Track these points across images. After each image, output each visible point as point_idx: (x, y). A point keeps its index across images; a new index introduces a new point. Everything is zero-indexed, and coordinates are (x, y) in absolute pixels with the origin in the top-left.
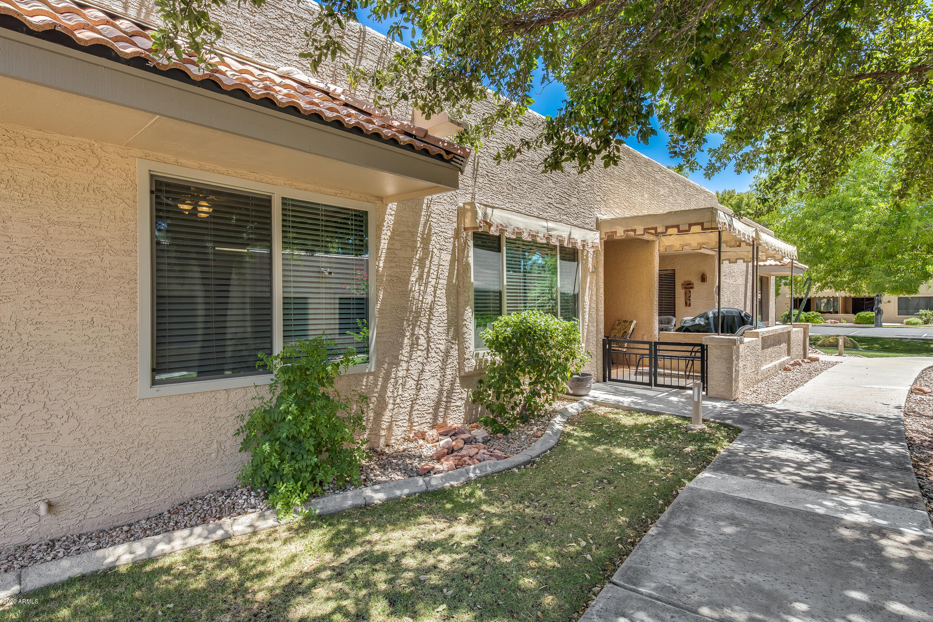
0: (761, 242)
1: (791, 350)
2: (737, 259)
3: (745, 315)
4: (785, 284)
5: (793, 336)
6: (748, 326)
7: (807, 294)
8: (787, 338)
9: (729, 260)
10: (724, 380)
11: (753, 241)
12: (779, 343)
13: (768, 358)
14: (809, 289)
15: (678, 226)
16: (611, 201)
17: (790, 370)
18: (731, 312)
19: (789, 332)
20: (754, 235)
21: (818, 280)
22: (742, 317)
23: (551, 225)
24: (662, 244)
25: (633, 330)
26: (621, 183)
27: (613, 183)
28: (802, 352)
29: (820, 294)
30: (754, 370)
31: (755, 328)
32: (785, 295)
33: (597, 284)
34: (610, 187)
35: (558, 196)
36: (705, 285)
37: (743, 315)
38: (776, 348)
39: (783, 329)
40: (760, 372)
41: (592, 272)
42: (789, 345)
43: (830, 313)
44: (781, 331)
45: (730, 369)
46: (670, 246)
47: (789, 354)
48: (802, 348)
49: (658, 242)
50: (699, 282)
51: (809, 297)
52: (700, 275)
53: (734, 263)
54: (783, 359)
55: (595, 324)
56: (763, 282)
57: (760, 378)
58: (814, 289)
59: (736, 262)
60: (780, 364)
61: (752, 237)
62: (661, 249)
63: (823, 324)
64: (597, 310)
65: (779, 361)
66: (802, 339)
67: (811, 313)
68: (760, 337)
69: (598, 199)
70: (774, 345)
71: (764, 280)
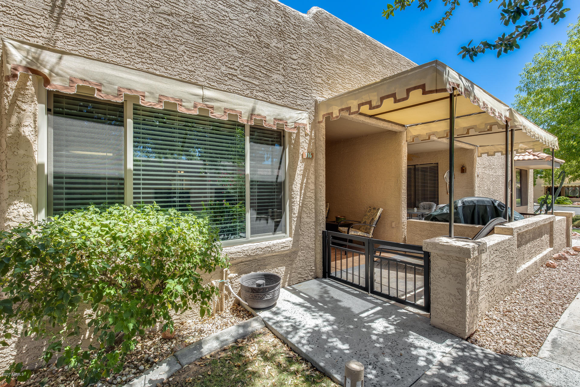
0: (516, 124)
1: (554, 241)
2: (495, 152)
3: (499, 205)
4: (541, 177)
5: (555, 226)
6: (501, 219)
7: (562, 184)
8: (549, 228)
9: (488, 153)
10: (452, 307)
11: (507, 122)
12: (541, 235)
13: (526, 256)
14: (563, 180)
15: (393, 95)
16: (338, 85)
17: (554, 267)
18: (483, 201)
19: (551, 224)
20: (508, 114)
21: (571, 173)
22: (495, 207)
23: (208, 93)
24: (409, 135)
25: (380, 217)
26: (355, 69)
27: (341, 67)
28: (565, 241)
29: (573, 184)
30: (505, 277)
31: (510, 220)
32: (540, 185)
33: (316, 171)
34: (338, 71)
35: (247, 69)
36: (465, 175)
37: (496, 204)
38: (537, 242)
39: (545, 220)
40: (515, 277)
41: (308, 158)
42: (551, 236)
43: (577, 197)
44: (542, 223)
45: (462, 292)
46: (417, 136)
47: (551, 244)
48: (565, 236)
49: (405, 133)
50: (460, 173)
51: (563, 186)
52: (460, 167)
53: (492, 155)
54: (545, 253)
55: (313, 215)
56: (523, 174)
57: (515, 284)
58: (567, 180)
59: (494, 155)
60: (542, 259)
61: (505, 117)
62: (409, 139)
63: (571, 205)
64: (316, 199)
65: (541, 255)
66: (565, 228)
67: (561, 197)
68: (516, 234)
69: (319, 80)
70: (534, 238)
71: (523, 172)
